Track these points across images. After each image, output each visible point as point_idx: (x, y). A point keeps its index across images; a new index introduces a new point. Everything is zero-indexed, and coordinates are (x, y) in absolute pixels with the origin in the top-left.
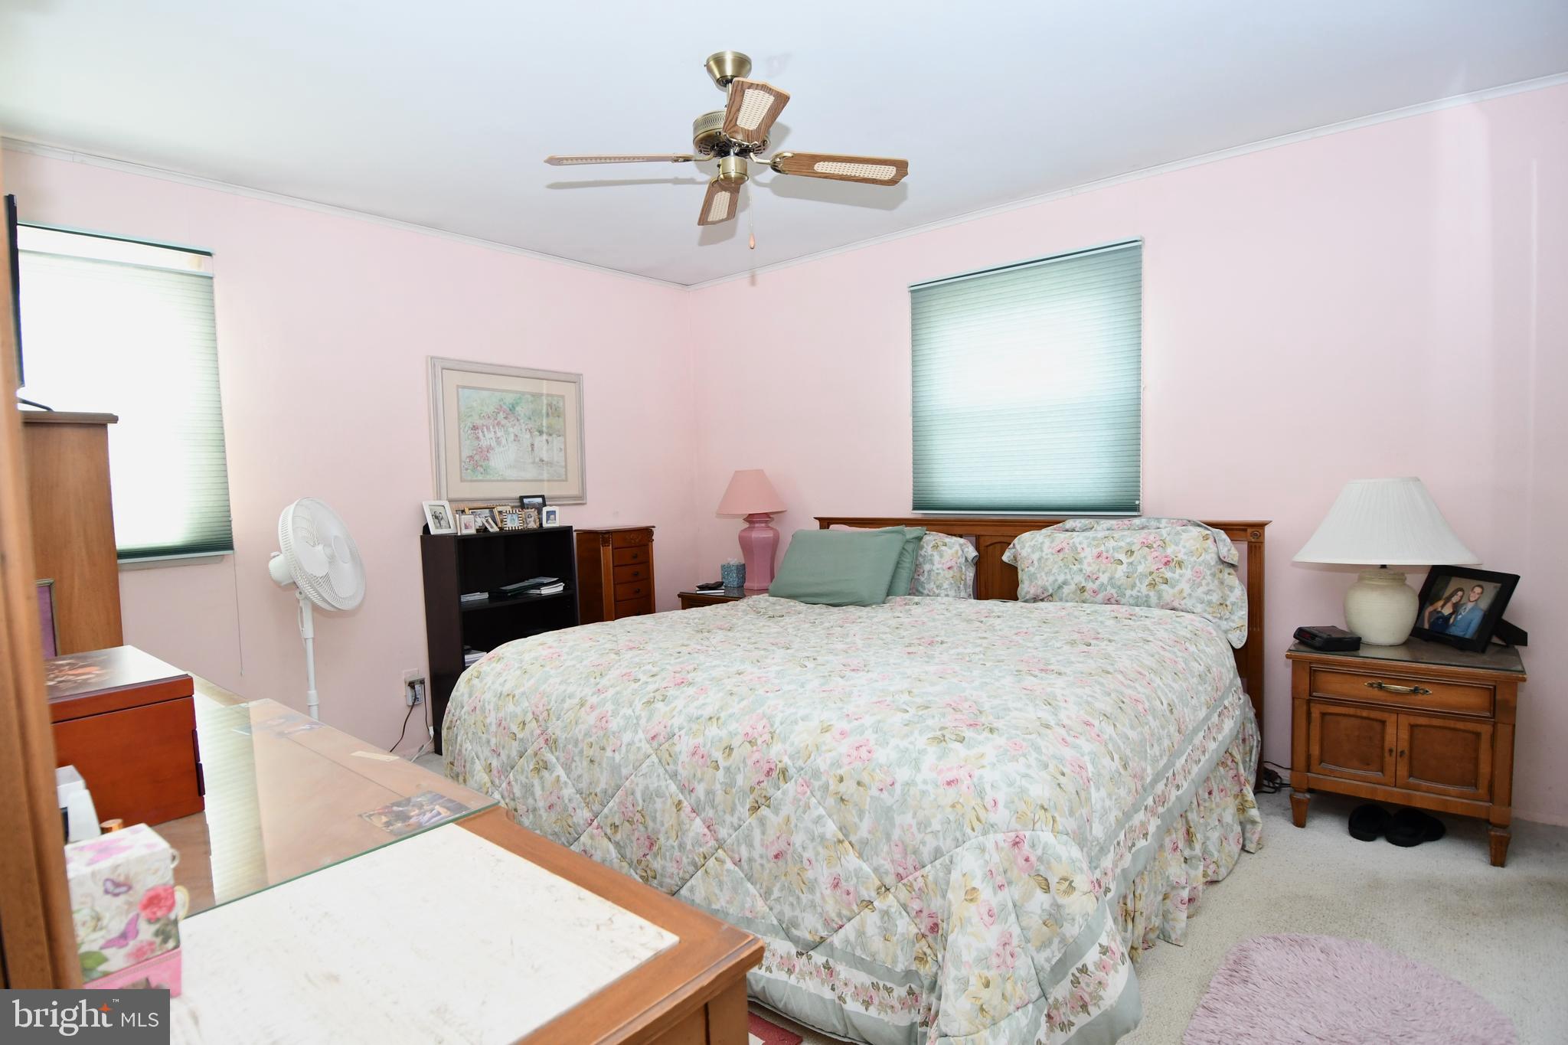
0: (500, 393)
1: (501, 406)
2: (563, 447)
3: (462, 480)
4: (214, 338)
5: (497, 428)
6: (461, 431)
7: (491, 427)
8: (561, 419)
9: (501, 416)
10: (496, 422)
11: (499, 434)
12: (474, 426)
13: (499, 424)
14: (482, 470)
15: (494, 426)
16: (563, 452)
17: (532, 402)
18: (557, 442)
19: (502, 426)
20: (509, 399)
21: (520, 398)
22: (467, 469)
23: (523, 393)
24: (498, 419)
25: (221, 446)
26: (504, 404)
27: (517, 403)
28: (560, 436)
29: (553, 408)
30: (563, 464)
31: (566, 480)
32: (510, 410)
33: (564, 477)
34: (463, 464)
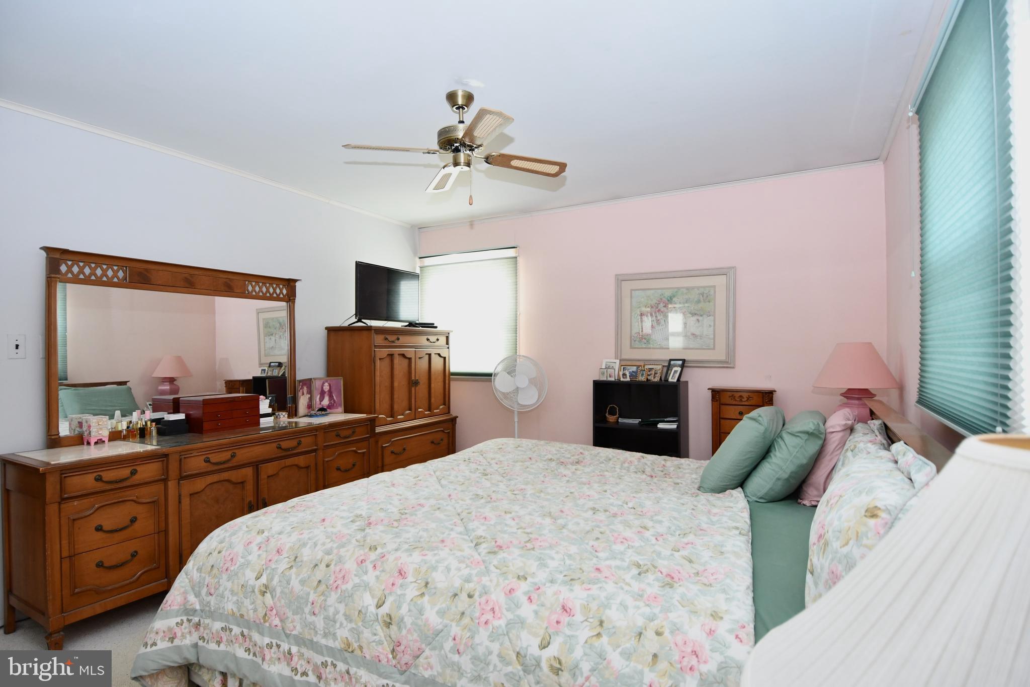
0: (660, 291)
1: (661, 299)
2: (712, 324)
3: (631, 347)
4: (516, 283)
5: (658, 313)
6: (633, 317)
7: (653, 314)
8: (712, 304)
9: (662, 305)
10: (657, 309)
11: (659, 318)
12: (641, 314)
13: (659, 311)
14: (645, 341)
15: (655, 313)
16: (712, 328)
17: (686, 294)
18: (707, 321)
19: (662, 312)
20: (668, 294)
21: (677, 292)
22: (635, 341)
23: (679, 289)
24: (659, 308)
25: (516, 331)
26: (664, 297)
27: (674, 296)
28: (710, 316)
29: (705, 295)
30: (712, 336)
31: (714, 349)
32: (668, 301)
33: (712, 346)
34: (633, 337)
